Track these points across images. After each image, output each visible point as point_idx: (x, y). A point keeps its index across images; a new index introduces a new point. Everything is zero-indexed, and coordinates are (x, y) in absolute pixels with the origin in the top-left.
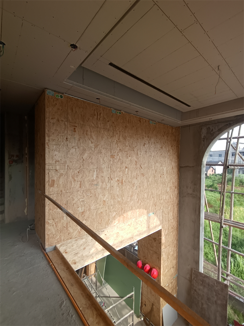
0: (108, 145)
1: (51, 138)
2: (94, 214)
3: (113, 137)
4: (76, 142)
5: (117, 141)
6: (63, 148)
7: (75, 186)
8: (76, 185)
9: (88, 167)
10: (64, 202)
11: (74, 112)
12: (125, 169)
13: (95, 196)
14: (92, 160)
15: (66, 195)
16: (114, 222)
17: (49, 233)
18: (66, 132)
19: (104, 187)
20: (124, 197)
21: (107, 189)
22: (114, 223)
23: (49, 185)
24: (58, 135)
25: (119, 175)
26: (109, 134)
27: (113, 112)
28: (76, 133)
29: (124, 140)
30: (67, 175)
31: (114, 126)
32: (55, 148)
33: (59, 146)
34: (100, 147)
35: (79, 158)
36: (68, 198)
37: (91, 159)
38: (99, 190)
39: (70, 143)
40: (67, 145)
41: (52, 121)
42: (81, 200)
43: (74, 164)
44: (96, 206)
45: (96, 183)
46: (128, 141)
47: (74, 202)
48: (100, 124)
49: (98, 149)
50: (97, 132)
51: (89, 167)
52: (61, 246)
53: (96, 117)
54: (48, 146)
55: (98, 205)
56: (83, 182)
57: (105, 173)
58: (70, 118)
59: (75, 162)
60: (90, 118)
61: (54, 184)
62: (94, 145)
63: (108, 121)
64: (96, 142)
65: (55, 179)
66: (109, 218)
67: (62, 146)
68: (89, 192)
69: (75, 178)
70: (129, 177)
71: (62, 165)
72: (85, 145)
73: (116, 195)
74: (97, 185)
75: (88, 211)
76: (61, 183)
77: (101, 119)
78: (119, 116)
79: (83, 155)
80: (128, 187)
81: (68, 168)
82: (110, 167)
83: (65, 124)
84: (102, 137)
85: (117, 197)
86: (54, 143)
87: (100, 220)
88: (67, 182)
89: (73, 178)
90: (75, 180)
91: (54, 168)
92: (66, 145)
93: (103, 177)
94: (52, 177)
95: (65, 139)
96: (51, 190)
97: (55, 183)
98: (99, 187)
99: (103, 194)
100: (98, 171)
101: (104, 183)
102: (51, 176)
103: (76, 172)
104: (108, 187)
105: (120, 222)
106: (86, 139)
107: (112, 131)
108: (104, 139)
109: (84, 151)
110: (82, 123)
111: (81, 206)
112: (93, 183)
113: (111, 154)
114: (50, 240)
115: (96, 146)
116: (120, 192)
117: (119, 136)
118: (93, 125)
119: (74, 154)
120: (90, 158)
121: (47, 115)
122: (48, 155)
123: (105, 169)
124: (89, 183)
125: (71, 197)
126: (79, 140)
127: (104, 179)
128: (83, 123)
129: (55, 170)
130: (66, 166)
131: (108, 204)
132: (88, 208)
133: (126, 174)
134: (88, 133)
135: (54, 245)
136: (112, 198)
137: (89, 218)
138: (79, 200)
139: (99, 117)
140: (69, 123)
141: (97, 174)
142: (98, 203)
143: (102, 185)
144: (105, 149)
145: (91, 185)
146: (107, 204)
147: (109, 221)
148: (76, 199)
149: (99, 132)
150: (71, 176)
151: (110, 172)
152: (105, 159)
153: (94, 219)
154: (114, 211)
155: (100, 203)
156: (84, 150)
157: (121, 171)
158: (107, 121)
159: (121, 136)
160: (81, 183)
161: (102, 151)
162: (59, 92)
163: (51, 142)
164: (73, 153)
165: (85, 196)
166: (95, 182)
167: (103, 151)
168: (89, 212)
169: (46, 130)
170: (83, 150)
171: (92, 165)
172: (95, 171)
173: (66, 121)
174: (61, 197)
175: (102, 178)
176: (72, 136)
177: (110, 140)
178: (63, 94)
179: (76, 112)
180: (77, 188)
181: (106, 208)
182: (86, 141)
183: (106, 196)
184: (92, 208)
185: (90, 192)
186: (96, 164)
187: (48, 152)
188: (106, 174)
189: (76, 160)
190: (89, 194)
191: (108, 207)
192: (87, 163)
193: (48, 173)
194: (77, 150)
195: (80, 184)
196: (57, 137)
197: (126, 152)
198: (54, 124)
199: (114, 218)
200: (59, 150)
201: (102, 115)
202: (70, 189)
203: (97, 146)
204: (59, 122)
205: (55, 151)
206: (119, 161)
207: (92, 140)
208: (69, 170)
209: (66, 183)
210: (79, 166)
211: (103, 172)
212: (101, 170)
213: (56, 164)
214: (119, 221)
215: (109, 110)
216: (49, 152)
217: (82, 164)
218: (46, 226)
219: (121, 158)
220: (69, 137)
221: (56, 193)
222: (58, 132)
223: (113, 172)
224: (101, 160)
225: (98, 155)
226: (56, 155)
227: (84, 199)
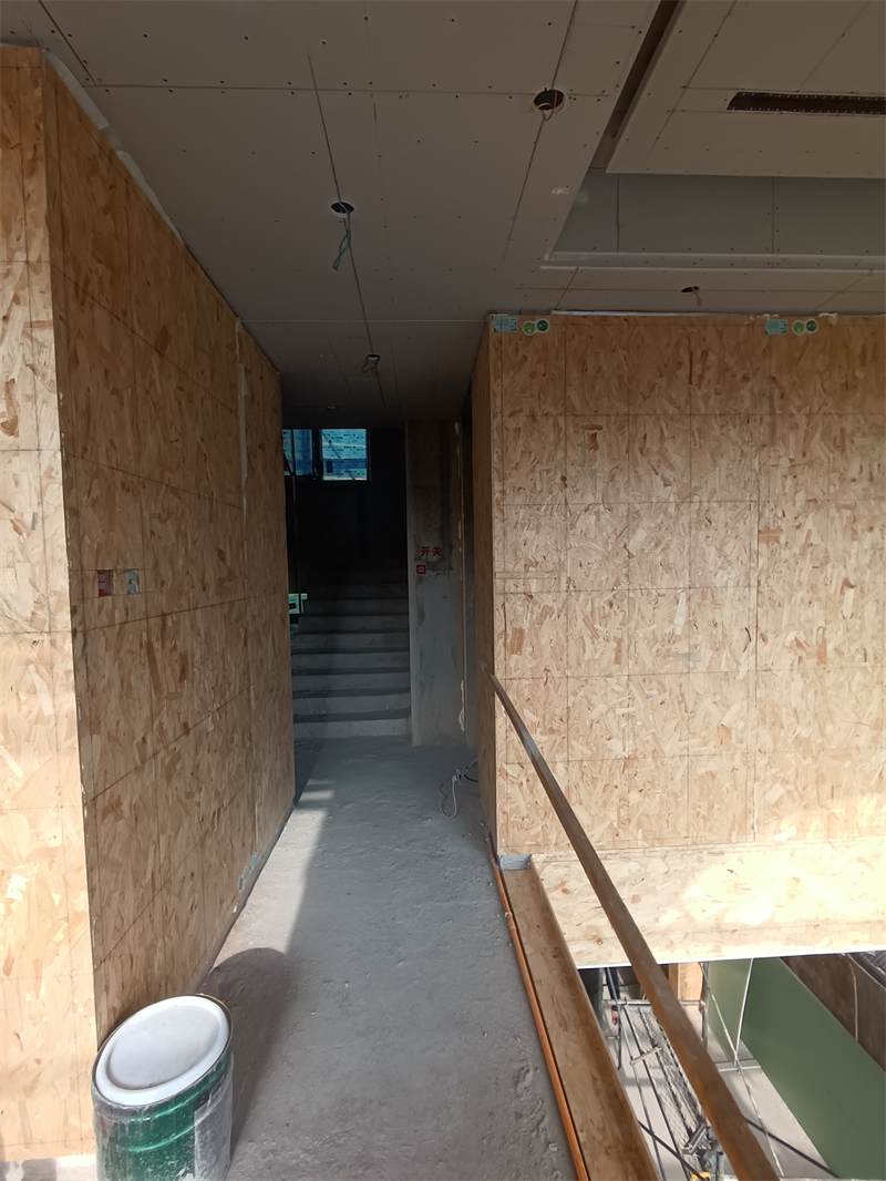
0: (745, 488)
1: (510, 481)
2: (678, 776)
3: (773, 443)
4: (601, 486)
5: (791, 460)
6: (551, 515)
7: (597, 657)
8: (599, 653)
9: (648, 585)
10: (557, 711)
11: (591, 371)
12: (842, 592)
13: (679, 703)
14: (668, 556)
15: (563, 686)
16: (773, 827)
17: (507, 809)
18: (560, 454)
19: (724, 668)
20: (833, 722)
21: (740, 676)
22: (775, 833)
23: (505, 645)
24: (533, 470)
25: (802, 619)
26: (751, 435)
27: (771, 332)
28: (598, 452)
29: (837, 453)
30: (566, 615)
31: (777, 393)
32: (523, 519)
33: (538, 510)
34: (705, 499)
35: (610, 548)
36: (571, 699)
37: (664, 550)
38: (698, 681)
39: (578, 495)
40: (567, 504)
41: (511, 424)
42: (620, 711)
43: (592, 572)
44: (685, 743)
45: (687, 650)
46: (863, 456)
47: (594, 715)
48: (706, 398)
49: (695, 506)
50: (692, 434)
51: (653, 583)
52: (546, 862)
53: (683, 373)
54: (502, 511)
55: (693, 741)
56: (626, 642)
57: (728, 611)
58: (575, 399)
59: (595, 566)
60: (658, 381)
61: (520, 645)
62: (675, 490)
63: (746, 379)
64: (685, 480)
65: (526, 625)
66: (750, 805)
67: (546, 510)
68: (655, 684)
69: (597, 626)
70: (862, 627)
71: (547, 575)
72: (634, 496)
73: (784, 710)
74: (688, 656)
75: (650, 759)
76: (544, 640)
77: (709, 375)
78: (807, 343)
79: (628, 538)
80: (858, 676)
81: (568, 587)
82: (754, 583)
83: (556, 424)
84: (713, 454)
85: (793, 720)
86: (520, 499)
87: (704, 804)
88: (567, 641)
89: (589, 624)
90: (595, 635)
91: (521, 589)
92: (563, 502)
93: (720, 626)
94: (516, 619)
95: (558, 480)
96: (512, 664)
97: (526, 641)
98: (701, 667)
99: (718, 698)
100: (696, 599)
101: (726, 653)
102: (510, 617)
103: (600, 602)
104: (743, 669)
105: (809, 835)
106: (641, 471)
107: (768, 419)
108: (723, 462)
109: (631, 519)
110: (622, 408)
111: (620, 735)
112: (673, 647)
113: (763, 523)
114: (511, 830)
115: (686, 496)
116: (810, 695)
117: (808, 437)
118: (671, 409)
119: (591, 535)
120: (656, 546)
121: (496, 403)
122: (501, 544)
123: (730, 590)
124: (654, 650)
125: (581, 694)
126: (612, 479)
127: (725, 636)
128: (626, 410)
129: (524, 596)
130: (564, 580)
131: (744, 746)
132: (650, 748)
133: (847, 613)
134: (648, 445)
135: (525, 853)
136: (763, 720)
137: (653, 786)
138: (612, 709)
139: (697, 368)
140: (570, 419)
141: (691, 613)
142: (694, 734)
143: (712, 658)
144: (730, 505)
145: (665, 657)
146: (741, 742)
147: (746, 817)
148: (601, 707)
149: (700, 432)
150: (580, 617)
151: (753, 604)
152: (728, 549)
153: (676, 796)
154: (775, 779)
155: (704, 734)
156: (633, 517)
157: (819, 600)
158: (739, 377)
159: (818, 436)
160: (619, 644)
161: (712, 516)
162: (534, 313)
163: (508, 500)
164: (587, 530)
165: (638, 697)
166: (682, 647)
167: (721, 515)
168: (654, 762)
169: (495, 457)
170: (628, 516)
171: (667, 576)
172: (682, 601)
173: (560, 415)
174: (547, 690)
175: (714, 631)
176: (582, 465)
177: (756, 462)
178: (548, 313)
179: (599, 370)
180: (604, 663)
181: (732, 759)
182: (639, 478)
183: (735, 708)
184: (667, 748)
185: (659, 683)
186: (686, 572)
187: (501, 533)
188: (732, 612)
189: (599, 558)
190: (655, 692)
191: (746, 754)
192: (644, 566)
193: (503, 605)
194: (602, 518)
195: (618, 651)
196: (531, 476)
197: (847, 507)
198: (517, 431)
199: (776, 810)
200: (536, 522)
201: (712, 357)
202: (579, 664)
203: (690, 496)
204: (535, 420)
205: (523, 527)
206: (803, 554)
207: (669, 474)
208: (573, 593)
209: (564, 644)
210: (612, 581)
211: (717, 605)
212: (710, 595)
213: (529, 575)
214: (802, 829)
215: (752, 325)
216: (505, 533)
217: (625, 570)
218: (500, 781)
219: (815, 540)
220: (572, 472)
221: (529, 674)
222: (532, 459)
223: (774, 607)
224: (712, 552)
225: (693, 532)
226: (528, 543)
227: (631, 709)
